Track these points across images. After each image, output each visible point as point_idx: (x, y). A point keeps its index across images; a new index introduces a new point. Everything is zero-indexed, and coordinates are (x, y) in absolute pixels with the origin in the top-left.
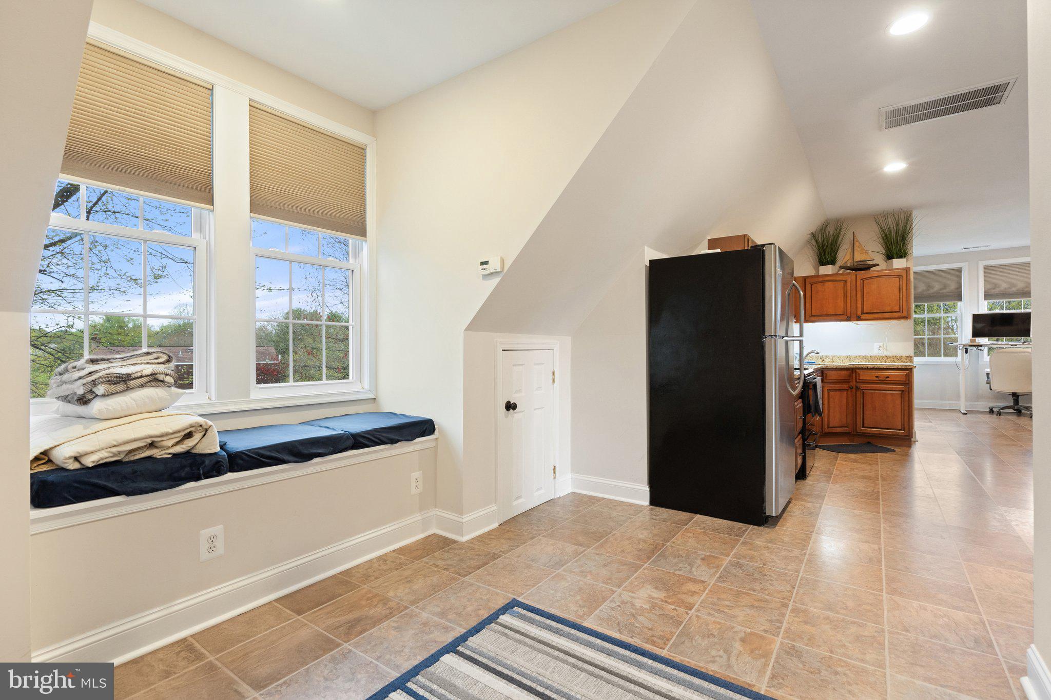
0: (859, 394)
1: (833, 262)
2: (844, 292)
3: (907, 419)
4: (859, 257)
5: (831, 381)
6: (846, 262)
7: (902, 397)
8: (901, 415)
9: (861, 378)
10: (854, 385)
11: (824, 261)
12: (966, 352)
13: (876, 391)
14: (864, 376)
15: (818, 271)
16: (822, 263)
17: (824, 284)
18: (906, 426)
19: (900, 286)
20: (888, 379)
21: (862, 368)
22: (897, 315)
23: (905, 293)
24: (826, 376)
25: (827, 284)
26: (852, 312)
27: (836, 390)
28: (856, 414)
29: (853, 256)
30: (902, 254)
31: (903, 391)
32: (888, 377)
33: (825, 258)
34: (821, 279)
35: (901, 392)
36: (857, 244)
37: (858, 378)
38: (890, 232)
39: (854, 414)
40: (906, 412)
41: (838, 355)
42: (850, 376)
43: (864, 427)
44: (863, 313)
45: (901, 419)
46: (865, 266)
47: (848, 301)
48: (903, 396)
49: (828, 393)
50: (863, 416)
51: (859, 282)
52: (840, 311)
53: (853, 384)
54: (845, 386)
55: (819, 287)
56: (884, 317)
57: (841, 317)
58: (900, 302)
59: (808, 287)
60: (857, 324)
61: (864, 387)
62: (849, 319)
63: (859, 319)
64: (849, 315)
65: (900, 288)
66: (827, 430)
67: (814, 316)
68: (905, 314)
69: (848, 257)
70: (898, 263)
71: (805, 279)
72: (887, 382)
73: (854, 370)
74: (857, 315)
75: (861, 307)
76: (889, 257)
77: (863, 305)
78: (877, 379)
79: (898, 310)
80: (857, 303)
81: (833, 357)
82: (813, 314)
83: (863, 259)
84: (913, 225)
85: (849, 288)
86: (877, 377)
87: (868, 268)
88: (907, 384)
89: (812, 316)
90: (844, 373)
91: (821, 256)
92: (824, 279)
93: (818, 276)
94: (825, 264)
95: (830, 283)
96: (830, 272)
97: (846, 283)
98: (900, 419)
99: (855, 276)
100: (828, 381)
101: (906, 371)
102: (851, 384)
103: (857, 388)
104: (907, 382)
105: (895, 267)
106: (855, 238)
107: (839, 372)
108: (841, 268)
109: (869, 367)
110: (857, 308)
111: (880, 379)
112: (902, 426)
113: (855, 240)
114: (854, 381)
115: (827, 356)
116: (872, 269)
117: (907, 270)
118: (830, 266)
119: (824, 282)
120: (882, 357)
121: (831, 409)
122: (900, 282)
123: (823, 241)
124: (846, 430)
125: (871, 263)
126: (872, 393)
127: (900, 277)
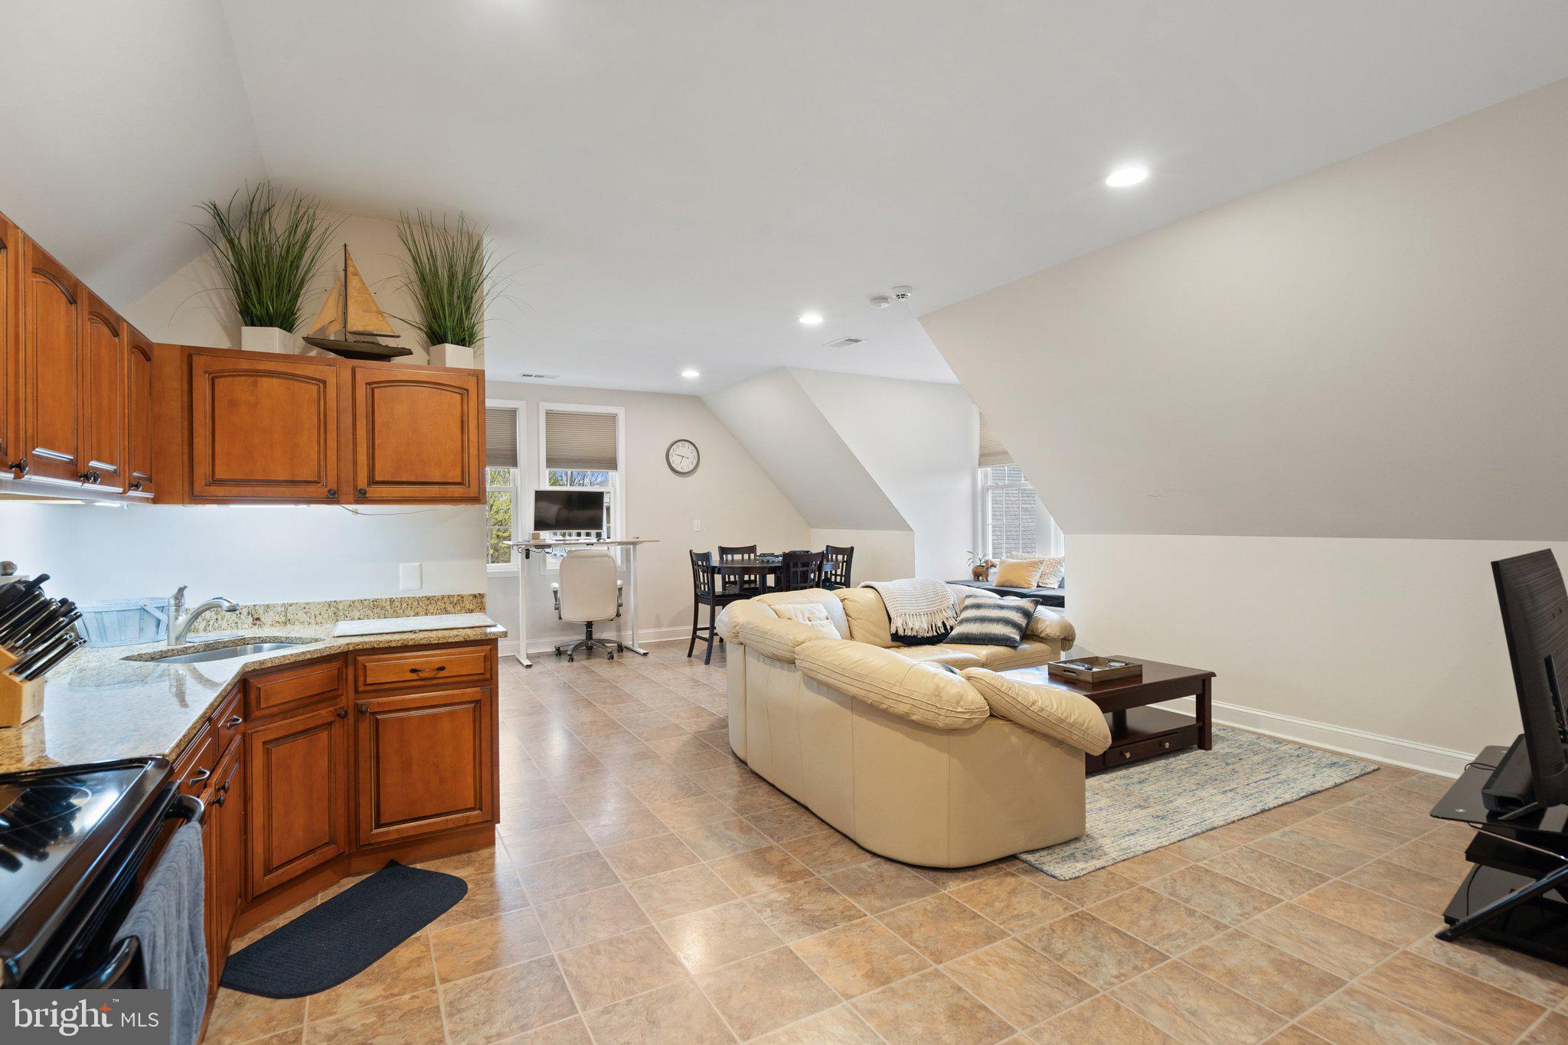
0: (365, 728)
1: (286, 321)
2: (319, 415)
3: (486, 776)
4: (359, 321)
5: (275, 710)
6: (323, 329)
7: (477, 720)
8: (474, 768)
9: (369, 680)
10: (351, 703)
11: (258, 311)
12: (527, 557)
13: (413, 713)
14: (379, 671)
15: (237, 338)
16: (252, 318)
17: (255, 384)
18: (486, 799)
19: (462, 417)
20: (442, 674)
21: (374, 649)
22: (457, 491)
23: (473, 437)
24: (258, 698)
25: (265, 383)
26: (343, 476)
27: (295, 735)
28: (357, 791)
29: (345, 314)
30: (465, 338)
31: (478, 702)
32: (442, 669)
33: (260, 302)
34: (245, 365)
35: (472, 706)
36: (353, 282)
37: (361, 679)
38: (436, 275)
39: (352, 793)
40: (486, 759)
41: (302, 600)
42: (340, 677)
43: (378, 826)
44: (372, 481)
45: (475, 779)
46: (376, 350)
47: (332, 444)
48: (478, 713)
49: (268, 753)
50: (378, 794)
51: (361, 392)
52: (306, 473)
53: (348, 699)
54: (323, 712)
55: (239, 388)
56: (428, 494)
57: (312, 488)
58: (463, 458)
59: (202, 384)
60: (356, 512)
61: (379, 704)
62: (332, 497)
63: (361, 497)
64: (334, 486)
65: (462, 422)
66: (262, 881)
67: (222, 482)
68: (473, 491)
69: (331, 312)
70: (454, 356)
71: (190, 356)
72: (441, 681)
73: (350, 658)
74: (355, 487)
75: (368, 465)
76: (436, 337)
77: (373, 457)
78: (414, 676)
79: (459, 480)
80: (355, 452)
81: (286, 607)
82: (217, 476)
83: (370, 329)
84: (485, 273)
85: (332, 404)
86: (413, 671)
87: (386, 355)
88: (487, 680)
89: (215, 482)
90: (317, 674)
91: (247, 293)
92: (258, 366)
93: (238, 353)
94: (262, 323)
95: (275, 381)
96: (277, 349)
97: (325, 387)
98: (470, 781)
99: (349, 372)
100: (266, 712)
101: (485, 647)
102: (343, 702)
103: (360, 711)
104: (488, 676)
105: (450, 363)
106: (349, 262)
107: (304, 672)
108: (311, 341)
109: (394, 644)
110: (355, 463)
111: (422, 675)
112: (475, 803)
113: (350, 269)
114: (351, 689)
115: (268, 606)
116: (397, 360)
117: (479, 376)
118: (276, 331)
119: (256, 374)
120: (419, 600)
121: (278, 806)
122: (462, 403)
123: (255, 248)
124: (330, 852)
125: (392, 343)
126: (401, 719)
127: (464, 392)
